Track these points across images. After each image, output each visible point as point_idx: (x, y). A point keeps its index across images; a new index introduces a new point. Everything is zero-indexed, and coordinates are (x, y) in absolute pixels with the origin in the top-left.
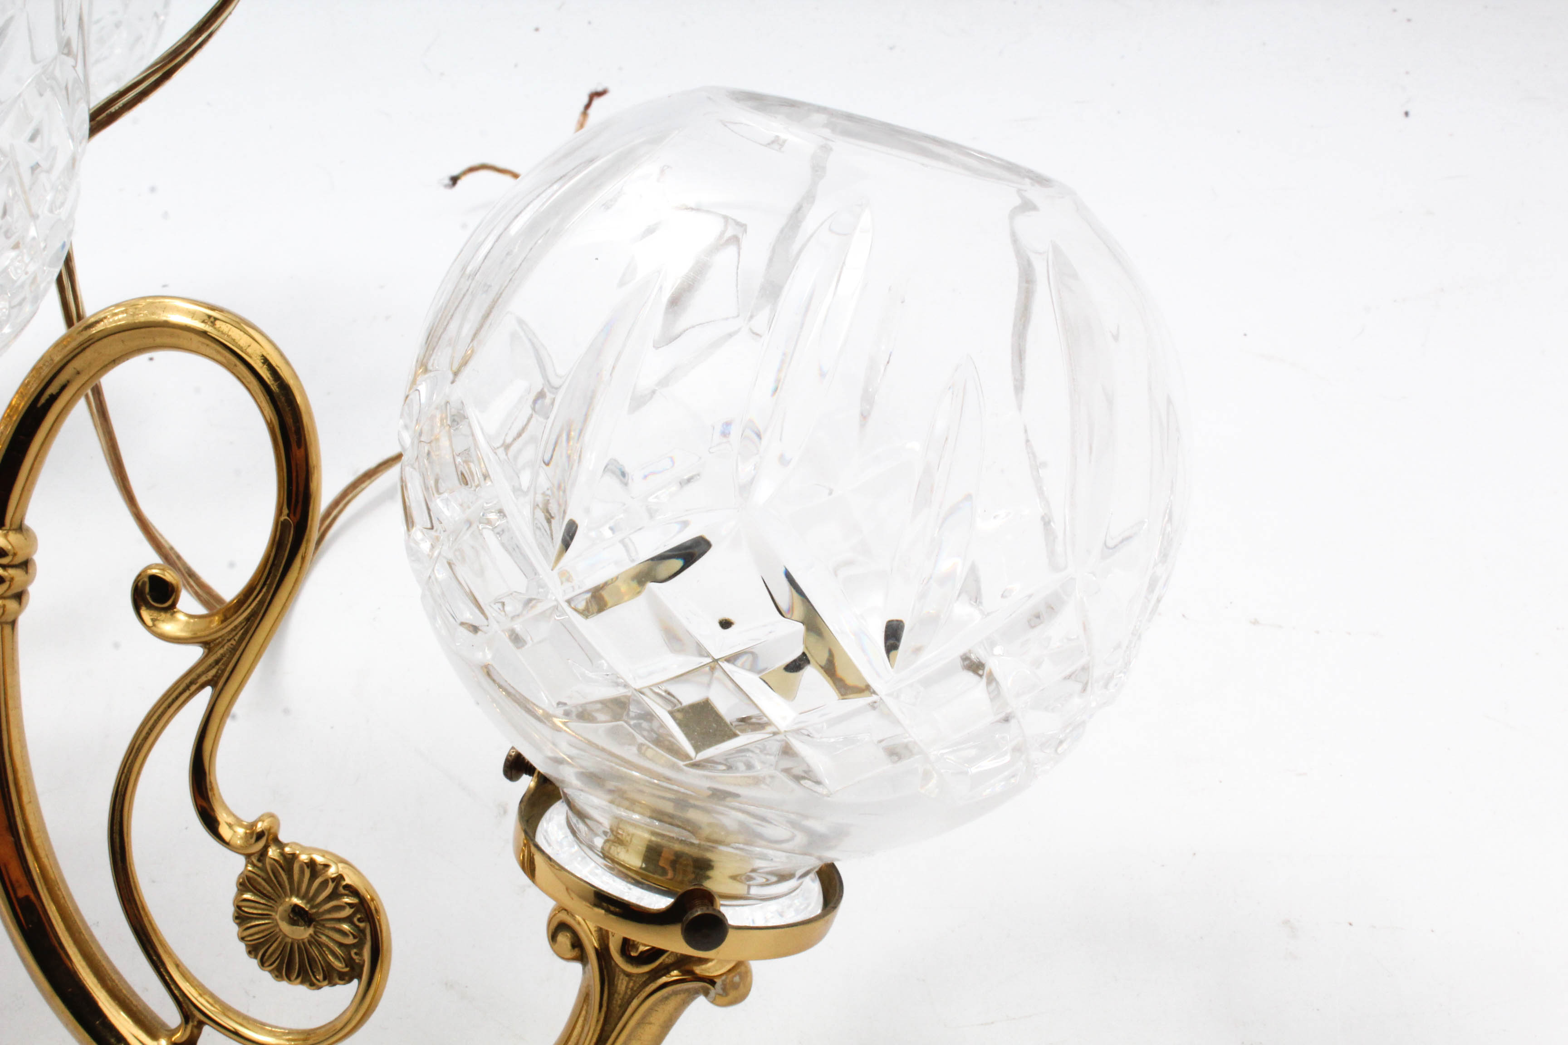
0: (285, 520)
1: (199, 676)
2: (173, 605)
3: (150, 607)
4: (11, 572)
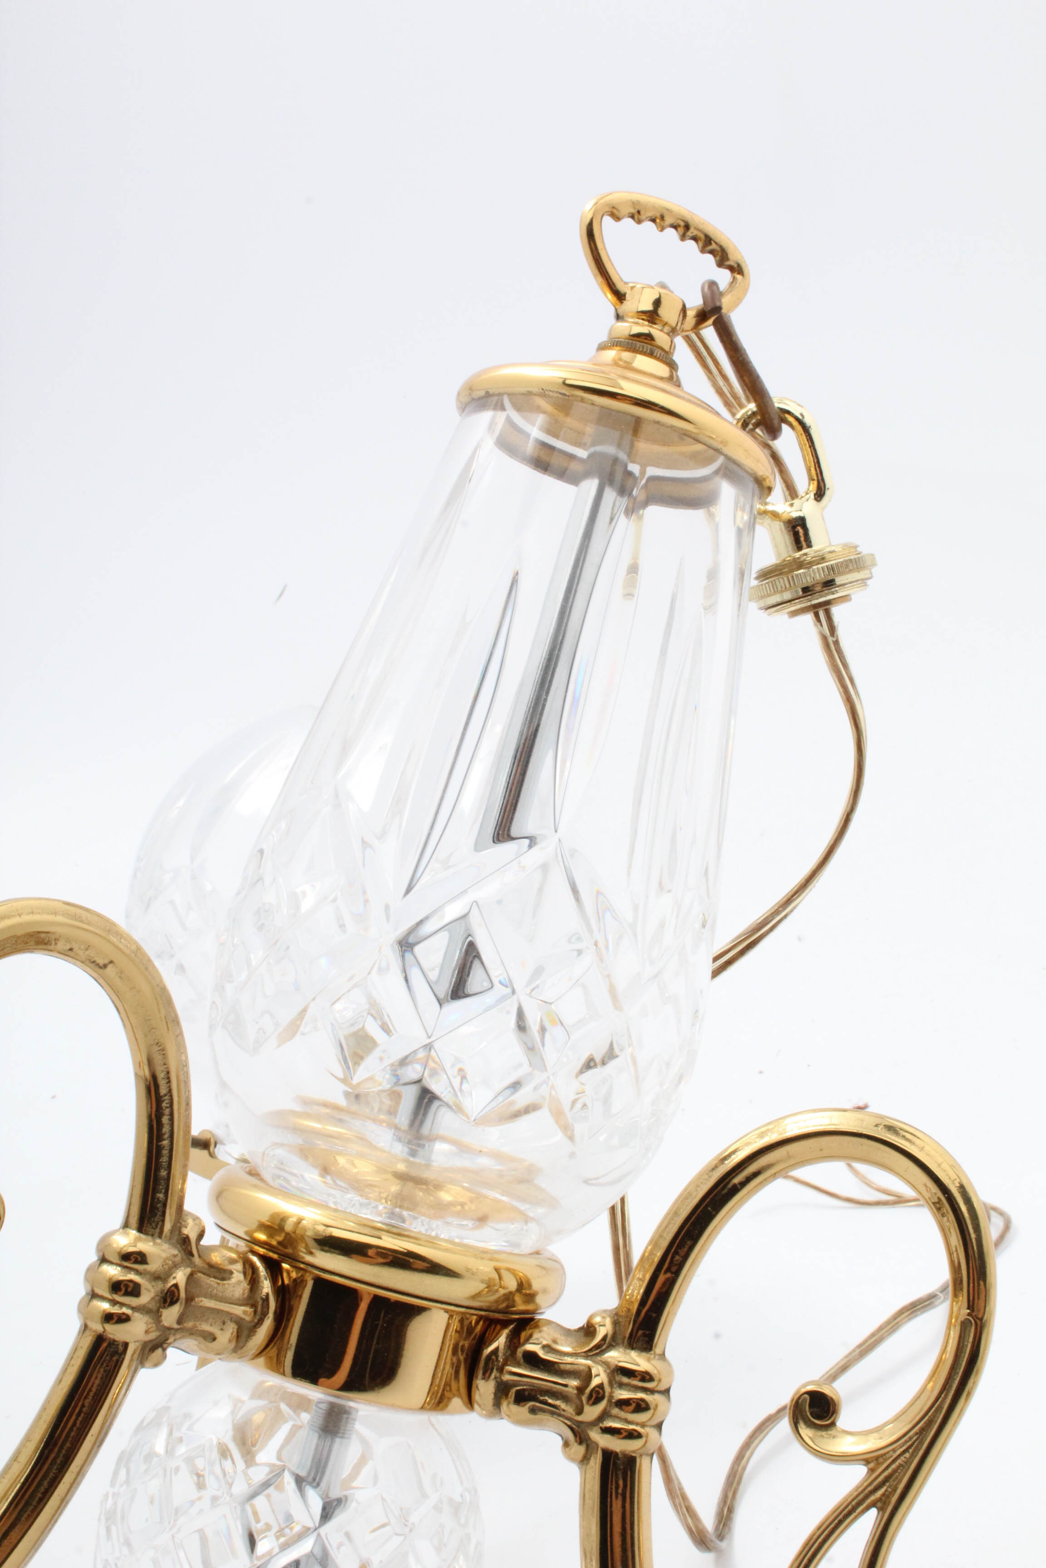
0: (966, 1319)
1: (867, 1497)
2: (833, 1424)
3: (810, 1425)
4: (657, 1397)
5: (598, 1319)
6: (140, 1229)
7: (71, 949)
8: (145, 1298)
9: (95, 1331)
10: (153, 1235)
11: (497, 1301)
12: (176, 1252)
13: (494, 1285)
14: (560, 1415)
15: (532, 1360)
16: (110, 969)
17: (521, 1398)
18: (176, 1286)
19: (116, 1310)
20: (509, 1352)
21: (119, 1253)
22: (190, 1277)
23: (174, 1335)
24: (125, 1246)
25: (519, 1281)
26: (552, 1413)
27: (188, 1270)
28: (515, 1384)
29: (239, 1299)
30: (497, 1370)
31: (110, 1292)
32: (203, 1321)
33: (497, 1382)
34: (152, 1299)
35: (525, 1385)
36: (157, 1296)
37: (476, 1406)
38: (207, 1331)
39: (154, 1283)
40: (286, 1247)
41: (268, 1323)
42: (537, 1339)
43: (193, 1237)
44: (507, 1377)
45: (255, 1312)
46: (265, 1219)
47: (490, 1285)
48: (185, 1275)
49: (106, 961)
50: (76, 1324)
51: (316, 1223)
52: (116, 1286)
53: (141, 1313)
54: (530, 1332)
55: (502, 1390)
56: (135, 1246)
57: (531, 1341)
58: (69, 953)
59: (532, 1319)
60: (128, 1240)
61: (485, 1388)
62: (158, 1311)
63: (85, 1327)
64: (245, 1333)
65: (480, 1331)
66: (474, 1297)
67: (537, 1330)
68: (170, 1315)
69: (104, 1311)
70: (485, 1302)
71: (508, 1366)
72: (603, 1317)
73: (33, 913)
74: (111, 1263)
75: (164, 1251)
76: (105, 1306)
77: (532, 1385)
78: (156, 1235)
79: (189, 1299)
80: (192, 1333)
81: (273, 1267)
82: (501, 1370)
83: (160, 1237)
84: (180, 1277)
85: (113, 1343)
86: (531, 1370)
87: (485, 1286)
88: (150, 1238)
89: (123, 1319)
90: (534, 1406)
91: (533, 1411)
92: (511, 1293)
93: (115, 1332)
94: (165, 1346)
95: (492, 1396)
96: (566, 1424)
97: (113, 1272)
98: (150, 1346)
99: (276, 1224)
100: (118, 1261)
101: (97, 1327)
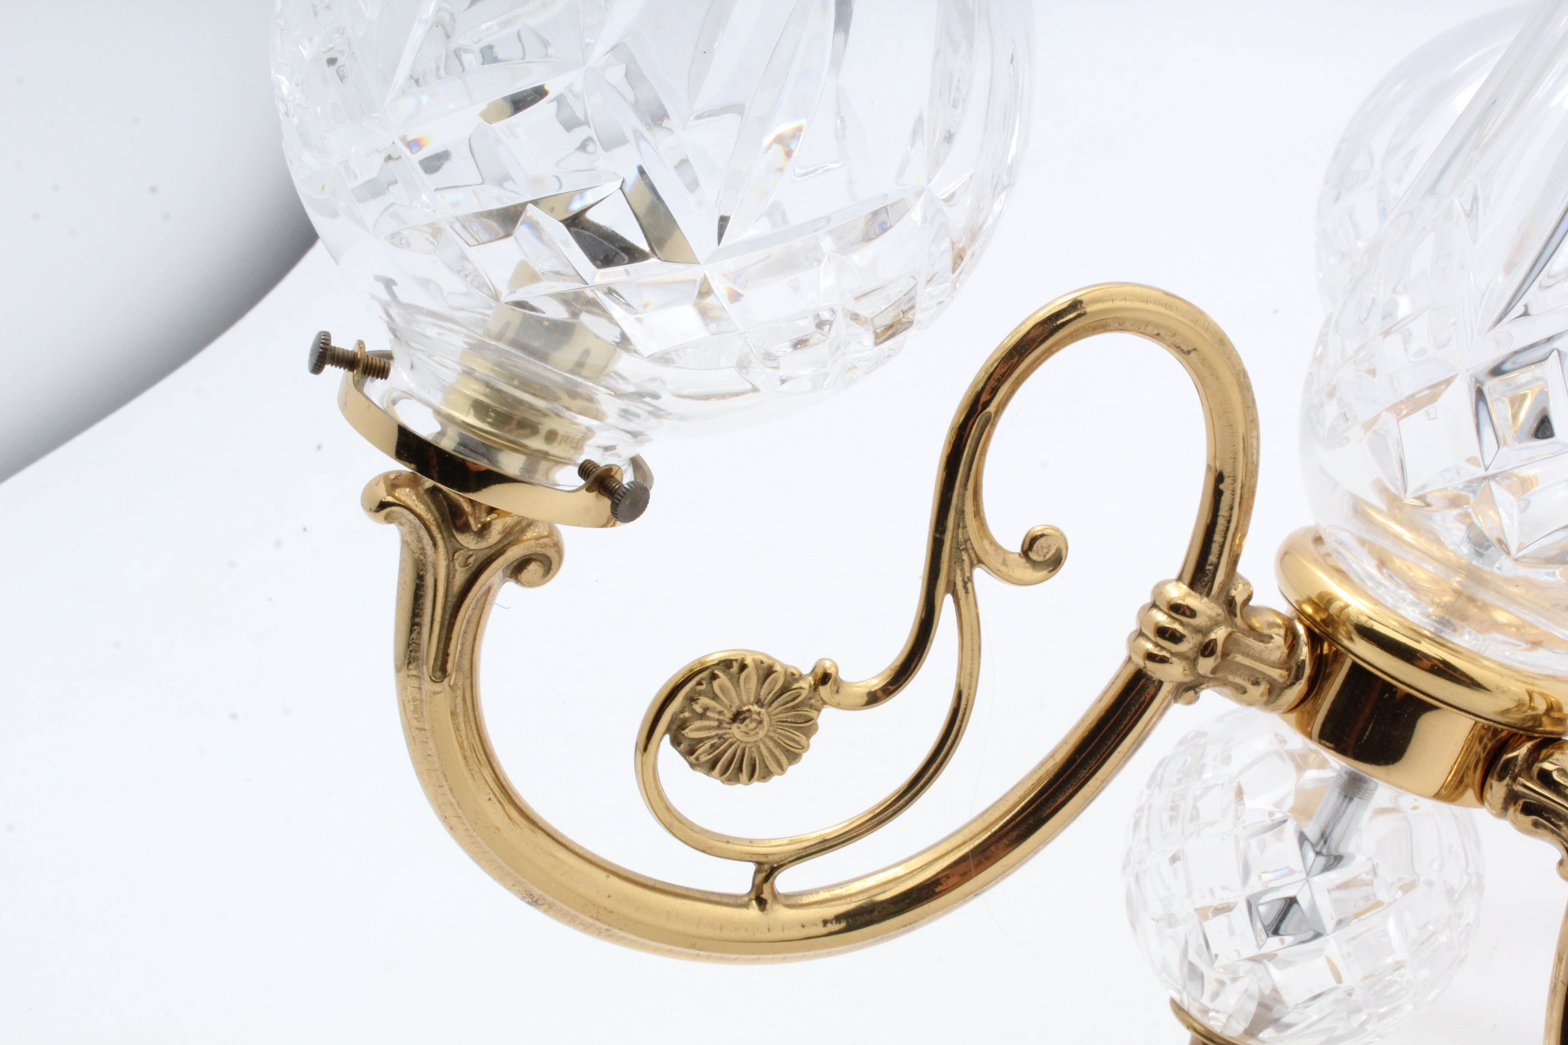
6: (1192, 585)
7: (1158, 335)
8: (1183, 647)
9: (1137, 665)
10: (1201, 594)
11: (1523, 720)
12: (1220, 611)
13: (1524, 706)
14: (1559, 835)
15: (1545, 778)
16: (1193, 354)
17: (1529, 809)
18: (1215, 641)
19: (1156, 651)
20: (1525, 765)
21: (1168, 602)
22: (1229, 636)
23: (1208, 682)
24: (1174, 598)
25: (1550, 705)
26: (1553, 832)
27: (1229, 630)
28: (1524, 796)
29: (1274, 663)
30: (1510, 778)
31: (1154, 635)
32: (1237, 675)
33: (1508, 789)
34: (1191, 649)
35: (1533, 800)
36: (1196, 647)
37: (1486, 804)
38: (1239, 685)
39: (1194, 636)
40: (1328, 626)
41: (1301, 686)
42: (1557, 760)
43: (1239, 600)
44: (1518, 788)
45: (1289, 675)
47: (1519, 705)
48: (1226, 631)
49: (1190, 348)
50: (1123, 655)
52: (1162, 632)
53: (1179, 659)
54: (1552, 751)
55: (1512, 798)
56: (1184, 600)
57: (1550, 760)
58: (1157, 336)
59: (1560, 739)
60: (1178, 592)
61: (1498, 790)
62: (1195, 660)
63: (1130, 659)
64: (1277, 691)
65: (1504, 738)
67: (1559, 752)
68: (1206, 665)
69: (1147, 650)
70: (1509, 719)
71: (1522, 777)
73: (1125, 299)
74: (1160, 610)
75: (1210, 609)
76: (1150, 646)
77: (1540, 801)
78: (1204, 593)
79: (1225, 655)
80: (1225, 683)
81: (1315, 640)
82: (1514, 779)
83: (1208, 596)
84: (1219, 634)
85: (1149, 679)
86: (1541, 787)
87: (1514, 705)
88: (1198, 595)
89: (1163, 660)
90: (1537, 820)
91: (1536, 824)
92: (1539, 714)
93: (1155, 670)
94: (1197, 690)
95: (1502, 800)
96: (1564, 845)
97: (1161, 618)
98: (1184, 686)
99: (1323, 602)
100: (1166, 610)
101: (1140, 661)
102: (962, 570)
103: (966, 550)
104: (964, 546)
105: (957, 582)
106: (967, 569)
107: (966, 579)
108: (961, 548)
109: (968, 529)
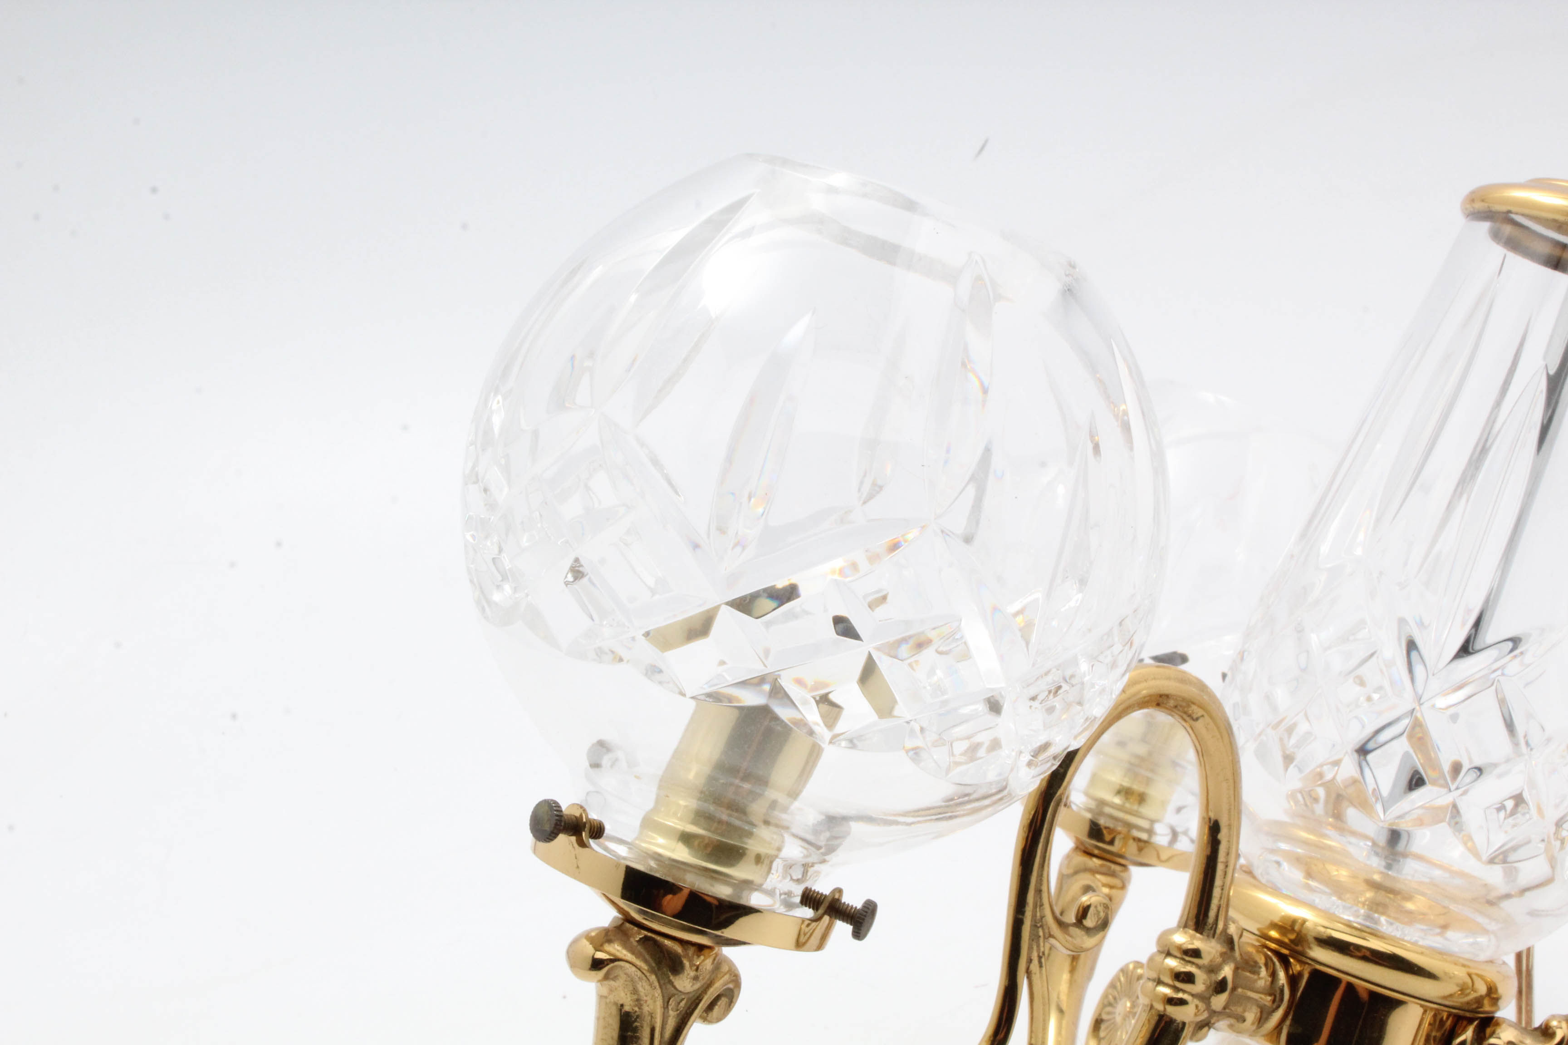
5: (1554, 1023)
6: (1197, 930)
8: (1199, 986)
9: (1158, 1011)
10: (1208, 936)
11: (1468, 1003)
12: (1224, 950)
13: (1467, 988)
18: (1225, 978)
19: (1175, 996)
21: (1179, 949)
22: (1234, 971)
23: (1217, 1018)
24: (1183, 943)
25: (1489, 987)
27: (1233, 966)
29: (1265, 990)
31: (1172, 979)
32: (1240, 1007)
34: (1205, 988)
36: (1209, 986)
38: (1240, 1015)
39: (1206, 975)
40: (1297, 945)
41: (1281, 1012)
42: (1498, 1035)
43: (1235, 938)
45: (1274, 1000)
46: (1276, 919)
47: (1463, 989)
48: (1231, 968)
51: (1316, 925)
52: (1177, 976)
53: (1196, 999)
54: (1492, 1029)
56: (1193, 944)
57: (1494, 1036)
59: (1492, 1018)
60: (1186, 939)
62: (1210, 998)
63: (1151, 1008)
64: (1265, 1016)
65: (1450, 1025)
66: (1445, 998)
67: (1498, 1027)
68: (1219, 1001)
69: (1166, 995)
70: (1457, 1002)
72: (1559, 1022)
74: (1175, 957)
75: (1212, 948)
76: (1167, 991)
78: (1211, 935)
79: (1234, 989)
80: (1231, 1016)
81: (1284, 961)
83: (1214, 937)
84: (1227, 971)
85: (1171, 1021)
87: (1458, 988)
88: (1203, 938)
89: (1182, 1002)
92: (1481, 996)
93: (1173, 1012)
94: (1210, 1026)
97: (1172, 963)
98: (1200, 1025)
99: (1289, 926)
100: (1178, 955)
101: (1159, 1007)
102: (1038, 946)
103: (1042, 926)
104: (1040, 923)
105: (1032, 958)
106: (1042, 944)
107: (1041, 954)
108: (1039, 925)
109: (1044, 906)
